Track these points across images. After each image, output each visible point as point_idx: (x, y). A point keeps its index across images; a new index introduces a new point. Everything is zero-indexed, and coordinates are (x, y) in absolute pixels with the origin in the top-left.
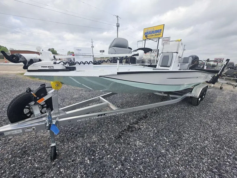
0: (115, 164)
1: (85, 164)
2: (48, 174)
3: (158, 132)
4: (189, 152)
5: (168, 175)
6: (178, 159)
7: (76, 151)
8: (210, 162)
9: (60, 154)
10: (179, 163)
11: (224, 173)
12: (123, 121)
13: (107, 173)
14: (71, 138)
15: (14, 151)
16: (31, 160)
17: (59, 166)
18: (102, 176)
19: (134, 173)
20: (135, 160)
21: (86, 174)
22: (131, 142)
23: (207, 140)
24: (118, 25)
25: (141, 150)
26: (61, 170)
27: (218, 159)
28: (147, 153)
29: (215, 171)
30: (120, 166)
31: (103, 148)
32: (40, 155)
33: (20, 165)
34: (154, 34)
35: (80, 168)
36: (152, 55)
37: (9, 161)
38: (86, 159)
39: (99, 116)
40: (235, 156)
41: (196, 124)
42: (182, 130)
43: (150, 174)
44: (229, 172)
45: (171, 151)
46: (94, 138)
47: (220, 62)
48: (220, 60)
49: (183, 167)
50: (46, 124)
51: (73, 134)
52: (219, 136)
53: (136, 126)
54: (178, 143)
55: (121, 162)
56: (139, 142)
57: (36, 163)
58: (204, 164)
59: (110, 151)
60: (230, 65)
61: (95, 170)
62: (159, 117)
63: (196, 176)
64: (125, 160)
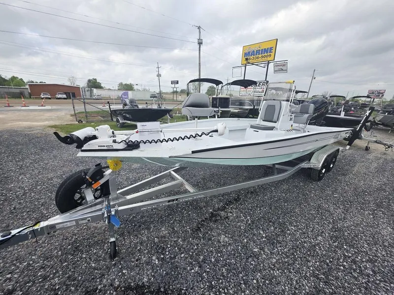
0: (191, 266)
1: (152, 264)
2: (108, 276)
3: (253, 222)
4: (291, 251)
5: (257, 281)
6: (274, 260)
7: (141, 248)
8: (317, 265)
9: (121, 251)
10: (275, 266)
11: (333, 280)
12: (204, 207)
13: (180, 276)
14: (134, 231)
15: (63, 246)
16: (85, 257)
17: (120, 267)
18: (174, 279)
19: (214, 277)
20: (217, 261)
21: (154, 276)
22: (214, 236)
23: (321, 236)
24: (200, 41)
25: (226, 248)
26: (124, 271)
27: (331, 262)
28: (233, 252)
29: (322, 277)
30: (197, 268)
31: (175, 245)
32: (95, 253)
33: (73, 264)
34: (260, 56)
35: (147, 269)
36: (258, 90)
37: (60, 258)
38: (154, 258)
39: (169, 201)
40: (356, 257)
41: (311, 210)
42: (288, 220)
43: (235, 279)
44: (340, 278)
45: (266, 250)
46: (164, 231)
47: (379, 96)
48: (379, 93)
49: (280, 271)
50: (103, 214)
51: (135, 225)
52: (339, 230)
53: (222, 214)
54: (278, 239)
55: (199, 263)
56: (224, 237)
57: (92, 262)
58: (309, 269)
59: (184, 248)
60: (387, 107)
61: (165, 272)
62: (258, 200)
63: (294, 282)
64: (204, 261)
